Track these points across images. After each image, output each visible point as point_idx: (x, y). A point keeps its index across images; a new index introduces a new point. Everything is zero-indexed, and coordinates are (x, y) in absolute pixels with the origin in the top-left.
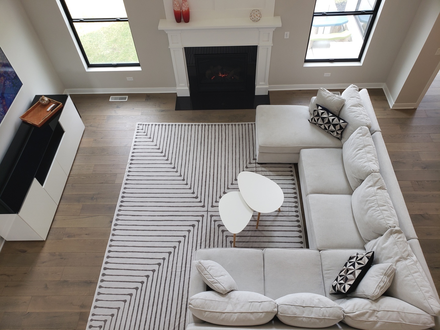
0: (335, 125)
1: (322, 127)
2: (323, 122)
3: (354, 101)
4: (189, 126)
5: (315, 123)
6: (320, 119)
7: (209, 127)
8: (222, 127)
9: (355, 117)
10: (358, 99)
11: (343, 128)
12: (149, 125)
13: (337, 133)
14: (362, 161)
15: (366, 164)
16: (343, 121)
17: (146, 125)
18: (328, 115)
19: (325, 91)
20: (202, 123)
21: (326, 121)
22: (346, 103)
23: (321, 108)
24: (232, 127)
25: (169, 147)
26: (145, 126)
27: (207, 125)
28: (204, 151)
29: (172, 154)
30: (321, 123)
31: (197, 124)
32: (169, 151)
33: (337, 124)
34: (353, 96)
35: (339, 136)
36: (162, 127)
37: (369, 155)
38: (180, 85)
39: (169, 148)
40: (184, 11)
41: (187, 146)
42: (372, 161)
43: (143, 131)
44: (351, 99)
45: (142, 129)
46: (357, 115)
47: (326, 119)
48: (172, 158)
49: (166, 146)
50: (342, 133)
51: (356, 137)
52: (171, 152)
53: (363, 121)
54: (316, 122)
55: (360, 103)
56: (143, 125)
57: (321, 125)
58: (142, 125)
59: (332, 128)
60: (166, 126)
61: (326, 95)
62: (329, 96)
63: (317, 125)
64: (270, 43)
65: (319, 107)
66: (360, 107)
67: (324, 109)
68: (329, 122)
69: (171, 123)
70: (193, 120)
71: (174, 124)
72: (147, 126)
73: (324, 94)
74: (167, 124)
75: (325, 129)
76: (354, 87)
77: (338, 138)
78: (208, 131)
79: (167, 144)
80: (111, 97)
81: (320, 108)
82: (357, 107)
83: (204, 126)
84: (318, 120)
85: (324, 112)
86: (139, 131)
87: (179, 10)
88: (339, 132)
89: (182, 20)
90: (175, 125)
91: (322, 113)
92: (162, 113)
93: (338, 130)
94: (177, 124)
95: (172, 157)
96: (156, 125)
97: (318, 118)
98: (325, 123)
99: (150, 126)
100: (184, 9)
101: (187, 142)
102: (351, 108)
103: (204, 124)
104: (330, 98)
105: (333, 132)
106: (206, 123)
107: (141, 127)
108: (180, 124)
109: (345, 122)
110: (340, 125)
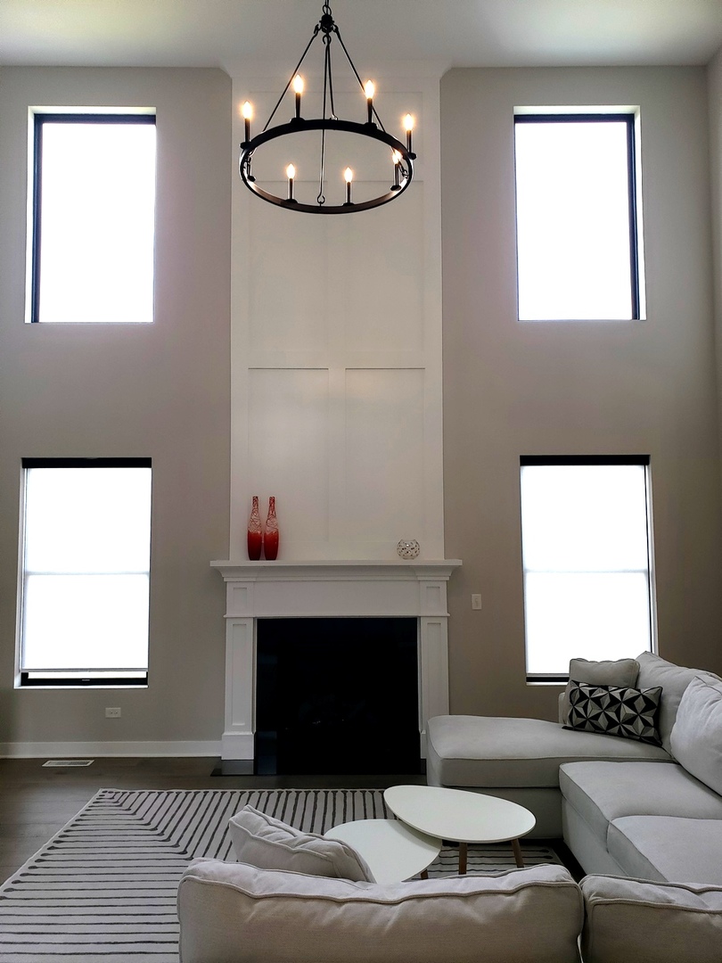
0: (630, 703)
1: (602, 720)
2: (600, 706)
4: (242, 794)
5: (581, 721)
6: (590, 704)
7: (298, 795)
11: (655, 704)
12: (132, 793)
13: (645, 723)
17: (124, 793)
18: (607, 690)
20: (279, 790)
21: (607, 701)
23: (586, 685)
25: (180, 821)
26: (120, 794)
27: (293, 792)
29: (185, 831)
30: (597, 712)
31: (267, 790)
33: (636, 698)
35: (651, 732)
36: (168, 796)
38: (234, 724)
40: (267, 533)
43: (113, 800)
49: (170, 820)
50: (657, 718)
52: (181, 828)
54: (583, 717)
57: (598, 717)
58: (113, 793)
59: (626, 710)
60: (178, 794)
61: (590, 665)
62: (598, 664)
63: (588, 725)
64: (444, 612)
67: (592, 686)
68: (613, 700)
69: (194, 791)
71: (203, 791)
72: (128, 794)
74: (184, 791)
75: (612, 723)
77: (652, 740)
78: (297, 799)
79: (172, 817)
80: (49, 761)
81: (582, 684)
83: (285, 793)
84: (585, 708)
85: (595, 690)
86: (101, 801)
87: (259, 532)
88: (649, 718)
90: (206, 793)
91: (591, 692)
93: (644, 710)
94: (212, 791)
95: (182, 837)
96: (152, 792)
99: (136, 794)
100: (269, 530)
103: (285, 790)
104: (602, 666)
105: (631, 721)
107: (109, 795)
108: (220, 790)
109: (653, 688)
110: (643, 698)
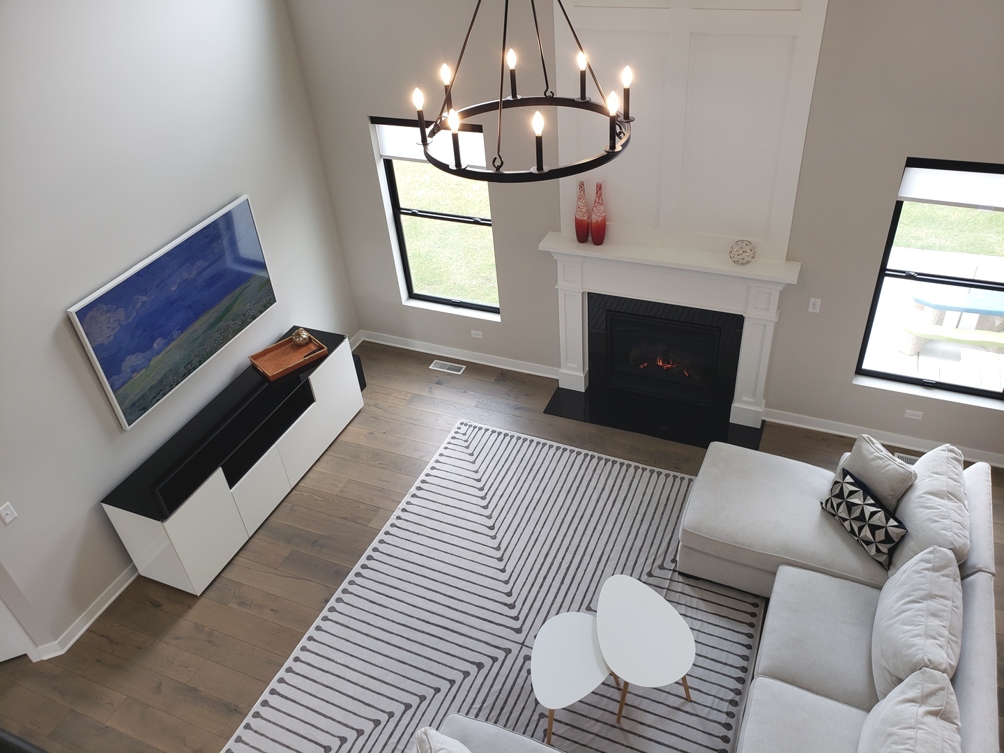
1: (847, 524)
2: (850, 514)
3: (941, 483)
4: (557, 450)
5: (832, 511)
6: (843, 506)
7: (598, 464)
8: (627, 471)
9: (929, 519)
10: (951, 481)
11: (894, 542)
12: (480, 429)
13: (878, 550)
14: (908, 631)
15: (916, 640)
16: (896, 524)
17: (475, 427)
18: (864, 500)
19: (873, 443)
20: (586, 451)
21: (856, 513)
22: (919, 484)
23: (852, 481)
24: (651, 476)
25: (501, 482)
26: (472, 428)
27: (596, 457)
28: (568, 509)
29: (500, 498)
30: (845, 515)
31: (577, 450)
32: (496, 490)
33: (880, 527)
34: (939, 470)
35: (882, 559)
36: (503, 440)
37: (935, 622)
38: (569, 365)
39: (500, 484)
40: (594, 221)
41: (537, 490)
42: (936, 639)
43: (465, 438)
44: (931, 477)
45: (465, 434)
46: (935, 518)
47: (857, 509)
48: (496, 507)
49: (495, 479)
50: (891, 553)
51: (914, 568)
52: (499, 493)
53: (945, 535)
54: (834, 510)
55: (953, 491)
56: (470, 426)
57: (845, 520)
58: (468, 427)
59: (866, 532)
60: (511, 440)
61: (872, 453)
62: (879, 458)
63: (836, 517)
64: (772, 315)
65: (848, 477)
66: (949, 499)
67: (857, 482)
68: (862, 517)
69: (523, 436)
70: (569, 440)
71: (530, 438)
72: (477, 429)
73: (868, 450)
74: (516, 434)
75: (852, 532)
76: (951, 451)
77: (880, 563)
78: (595, 470)
79: (498, 474)
80: (435, 361)
81: (849, 479)
82: (942, 498)
83: (588, 458)
84: (839, 505)
85: (856, 491)
86: (457, 436)
87: (586, 218)
88: (884, 548)
89: (590, 238)
90: (532, 441)
91: (851, 493)
92: (517, 412)
93: (881, 542)
94: (536, 439)
95: (497, 504)
96: (493, 432)
97: (840, 501)
98: (853, 516)
99: (483, 431)
100: (596, 218)
101: (541, 481)
102: (923, 497)
103: (590, 453)
104: (880, 462)
105: (868, 543)
106: (595, 454)
107: (464, 429)
108: (542, 441)
109: (901, 525)
110: (886, 531)
